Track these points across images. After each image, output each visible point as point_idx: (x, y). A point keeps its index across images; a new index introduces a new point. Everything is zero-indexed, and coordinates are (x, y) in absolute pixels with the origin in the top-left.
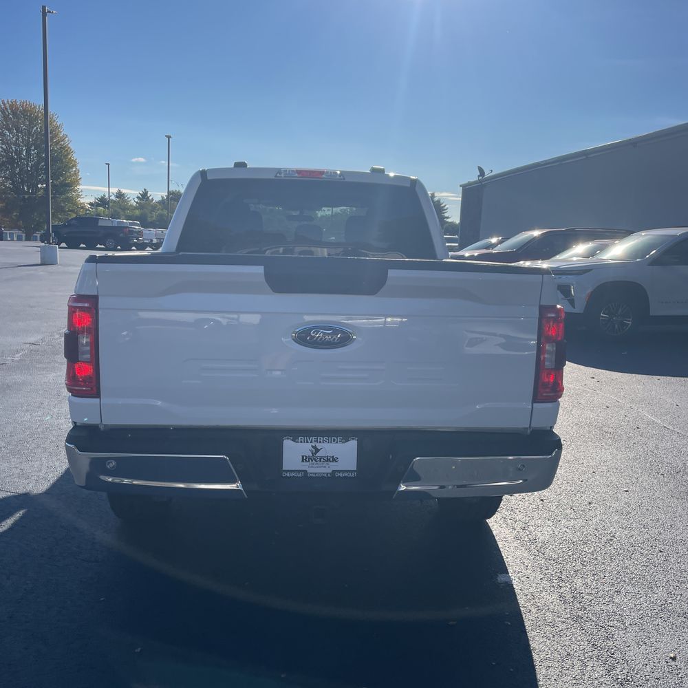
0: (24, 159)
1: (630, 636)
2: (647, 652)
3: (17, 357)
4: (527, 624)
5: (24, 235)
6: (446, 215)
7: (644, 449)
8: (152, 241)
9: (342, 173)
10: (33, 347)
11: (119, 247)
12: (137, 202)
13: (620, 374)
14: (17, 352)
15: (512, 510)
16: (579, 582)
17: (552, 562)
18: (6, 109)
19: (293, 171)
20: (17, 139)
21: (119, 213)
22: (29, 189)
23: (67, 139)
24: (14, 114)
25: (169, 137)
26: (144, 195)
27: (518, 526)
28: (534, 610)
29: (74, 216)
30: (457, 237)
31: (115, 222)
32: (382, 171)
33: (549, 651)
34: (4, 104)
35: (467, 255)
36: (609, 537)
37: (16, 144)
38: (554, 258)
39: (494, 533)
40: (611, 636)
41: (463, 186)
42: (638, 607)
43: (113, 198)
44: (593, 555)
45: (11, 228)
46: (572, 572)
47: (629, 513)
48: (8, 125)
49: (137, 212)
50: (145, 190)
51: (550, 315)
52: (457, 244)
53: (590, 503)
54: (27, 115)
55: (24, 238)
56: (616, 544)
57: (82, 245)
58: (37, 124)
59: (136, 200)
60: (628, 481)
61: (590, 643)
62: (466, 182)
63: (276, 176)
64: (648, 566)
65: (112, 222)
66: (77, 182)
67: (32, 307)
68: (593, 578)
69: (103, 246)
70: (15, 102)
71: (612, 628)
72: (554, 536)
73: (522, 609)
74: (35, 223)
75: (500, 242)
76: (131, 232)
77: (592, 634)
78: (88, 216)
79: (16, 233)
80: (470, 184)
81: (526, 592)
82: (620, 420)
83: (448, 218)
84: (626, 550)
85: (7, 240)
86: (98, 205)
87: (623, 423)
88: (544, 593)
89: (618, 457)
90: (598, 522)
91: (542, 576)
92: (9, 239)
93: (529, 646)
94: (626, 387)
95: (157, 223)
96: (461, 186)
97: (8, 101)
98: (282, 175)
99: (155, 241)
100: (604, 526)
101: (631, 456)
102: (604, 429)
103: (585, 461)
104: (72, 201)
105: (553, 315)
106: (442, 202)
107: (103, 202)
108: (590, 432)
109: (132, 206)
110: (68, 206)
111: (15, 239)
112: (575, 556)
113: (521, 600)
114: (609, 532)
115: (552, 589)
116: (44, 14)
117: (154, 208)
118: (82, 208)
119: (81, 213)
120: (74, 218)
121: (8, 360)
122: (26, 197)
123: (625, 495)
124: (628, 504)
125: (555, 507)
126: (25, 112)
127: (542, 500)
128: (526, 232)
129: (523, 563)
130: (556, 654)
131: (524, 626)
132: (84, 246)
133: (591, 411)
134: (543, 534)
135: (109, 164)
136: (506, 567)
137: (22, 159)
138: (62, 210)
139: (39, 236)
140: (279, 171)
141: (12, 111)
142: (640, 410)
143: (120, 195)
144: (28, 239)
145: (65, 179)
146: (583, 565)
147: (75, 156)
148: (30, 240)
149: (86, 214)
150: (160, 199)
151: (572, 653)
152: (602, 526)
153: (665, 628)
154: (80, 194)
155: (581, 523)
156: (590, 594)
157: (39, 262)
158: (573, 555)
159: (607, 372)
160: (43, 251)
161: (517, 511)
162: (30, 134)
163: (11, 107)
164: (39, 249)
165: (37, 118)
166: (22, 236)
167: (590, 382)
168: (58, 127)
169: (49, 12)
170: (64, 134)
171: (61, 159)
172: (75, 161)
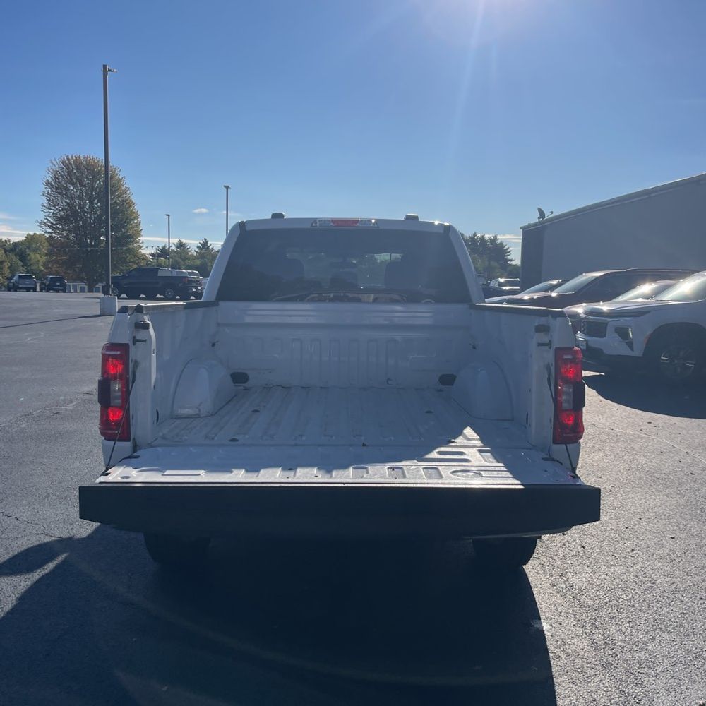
0: (87, 212)
1: (661, 683)
2: (676, 698)
3: (71, 407)
4: (555, 670)
5: (86, 287)
6: (510, 257)
7: (696, 496)
9: (377, 221)
10: (87, 397)
11: (178, 297)
12: (197, 252)
13: (679, 419)
14: (72, 402)
15: (551, 557)
16: (613, 629)
17: (587, 609)
18: (70, 164)
19: (328, 221)
20: (81, 193)
21: (180, 263)
22: (91, 242)
23: (128, 192)
24: (78, 168)
25: (227, 187)
26: (205, 245)
27: (556, 572)
28: (563, 656)
29: (135, 266)
30: (518, 279)
31: (175, 272)
32: (416, 218)
33: (575, 697)
34: (68, 159)
35: (526, 297)
36: (649, 584)
37: (81, 198)
38: (616, 300)
39: (530, 579)
40: (640, 682)
41: (523, 228)
42: (672, 654)
43: (173, 248)
44: (630, 602)
45: (75, 280)
46: (607, 619)
47: (673, 560)
48: (72, 180)
49: (198, 262)
50: (205, 239)
51: (565, 357)
52: (518, 288)
53: (633, 550)
54: (90, 169)
55: (86, 290)
56: (657, 591)
57: (142, 296)
58: (100, 178)
59: (197, 250)
60: (675, 528)
61: (617, 689)
62: (527, 224)
63: (312, 226)
64: (687, 613)
65: (172, 272)
66: (138, 233)
67: (88, 358)
68: (628, 625)
69: (162, 296)
70: (79, 157)
71: (642, 675)
72: (591, 583)
73: (551, 655)
74: (98, 275)
75: (559, 285)
76: (190, 281)
77: (621, 680)
78: (149, 266)
79: (79, 285)
80: (530, 226)
81: (557, 638)
82: (673, 466)
83: (511, 260)
84: (665, 598)
85: (70, 292)
86: (159, 256)
87: (677, 469)
88: (575, 640)
89: (668, 504)
90: (640, 569)
91: (575, 623)
92: (72, 291)
93: (554, 691)
94: (684, 432)
96: (521, 228)
97: (72, 157)
98: (318, 225)
100: (645, 573)
101: (682, 501)
102: (656, 475)
103: (632, 508)
104: (134, 253)
105: (570, 357)
106: (504, 244)
107: (164, 252)
108: (640, 478)
109: (192, 255)
110: (130, 258)
111: (78, 291)
112: (611, 603)
113: (551, 646)
114: (650, 579)
115: (585, 635)
116: (105, 73)
117: (214, 257)
118: (143, 259)
119: (142, 263)
120: (135, 269)
121: (62, 410)
122: (89, 249)
123: (671, 541)
124: (673, 551)
125: (595, 554)
126: (88, 166)
127: (583, 547)
128: (587, 274)
129: (557, 610)
130: (581, 700)
131: (551, 672)
132: (144, 296)
133: (645, 457)
134: (580, 581)
135: (169, 215)
136: (539, 614)
137: (84, 212)
138: (124, 261)
139: (101, 287)
140: (314, 220)
141: (76, 166)
142: (696, 455)
143: (181, 245)
144: (90, 290)
145: (127, 231)
146: (618, 612)
147: (136, 208)
148: (92, 291)
149: (147, 265)
151: (598, 699)
152: (643, 573)
153: (697, 675)
154: (141, 245)
155: (621, 569)
156: (623, 641)
157: (98, 313)
158: (609, 602)
159: (666, 416)
160: (102, 301)
161: (556, 558)
162: (93, 189)
163: (75, 161)
164: (98, 300)
165: (99, 172)
166: (84, 287)
167: (646, 427)
168: (120, 181)
169: (110, 70)
170: (126, 188)
171: (123, 212)
172: (136, 213)
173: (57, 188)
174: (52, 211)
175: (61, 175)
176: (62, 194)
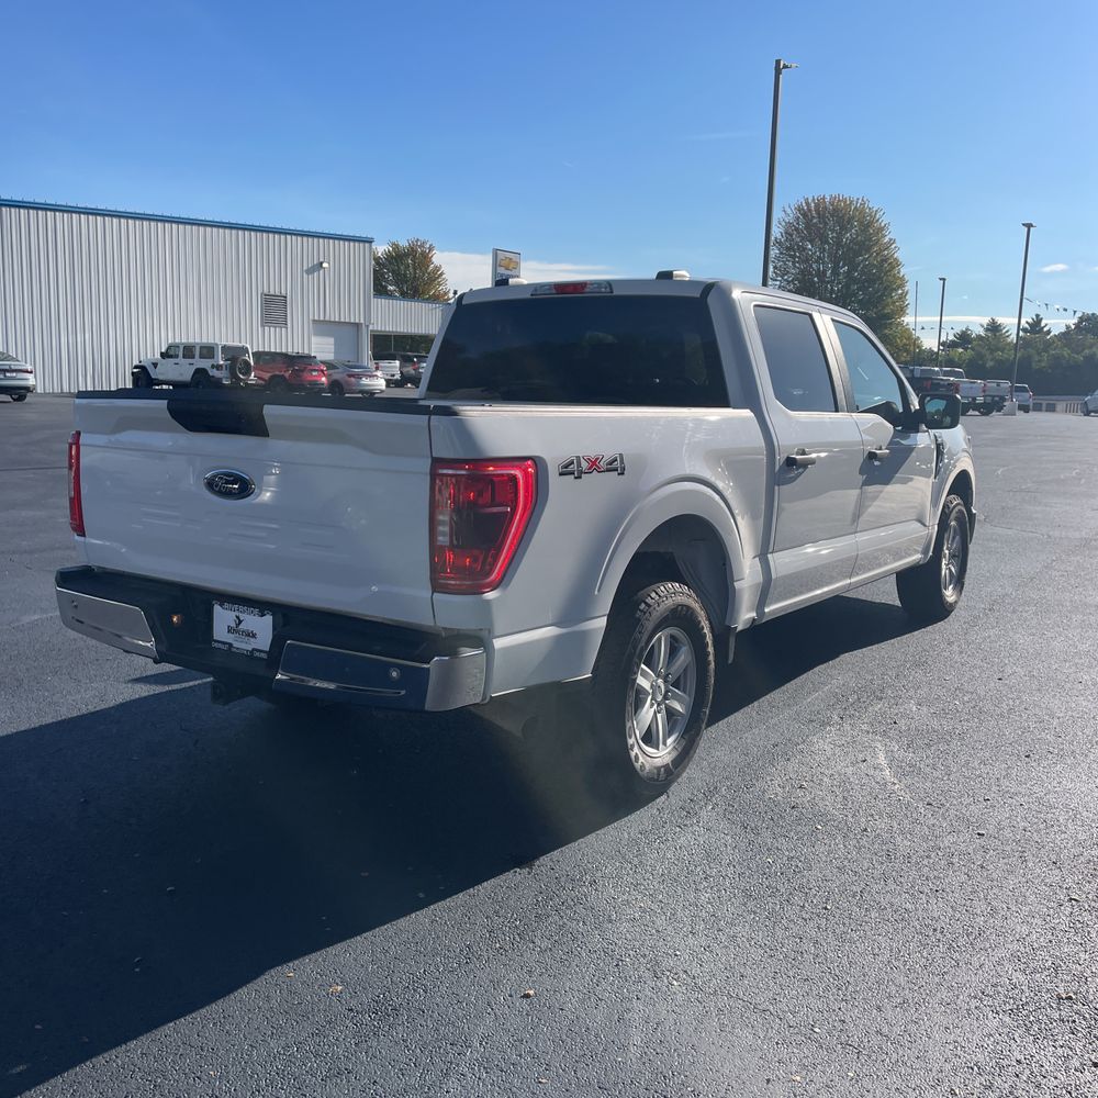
8: (974, 399)
12: (1020, 338)
18: (810, 210)
23: (893, 246)
24: (820, 215)
25: (1029, 226)
26: (1035, 326)
34: (808, 203)
43: (979, 331)
48: (810, 234)
50: (1037, 316)
54: (838, 216)
59: (1021, 334)
66: (901, 311)
70: (824, 198)
95: (1050, 371)
97: (813, 199)
99: (980, 400)
107: (963, 339)
109: (1010, 343)
116: (778, 72)
117: (1048, 345)
126: (836, 210)
135: (944, 280)
141: (818, 214)
143: (994, 328)
147: (903, 271)
150: (1063, 330)
163: (817, 205)
168: (882, 229)
169: (785, 67)
170: (891, 240)
171: (880, 278)
172: (902, 279)
173: (788, 249)
174: (778, 283)
175: (797, 229)
176: (794, 257)
